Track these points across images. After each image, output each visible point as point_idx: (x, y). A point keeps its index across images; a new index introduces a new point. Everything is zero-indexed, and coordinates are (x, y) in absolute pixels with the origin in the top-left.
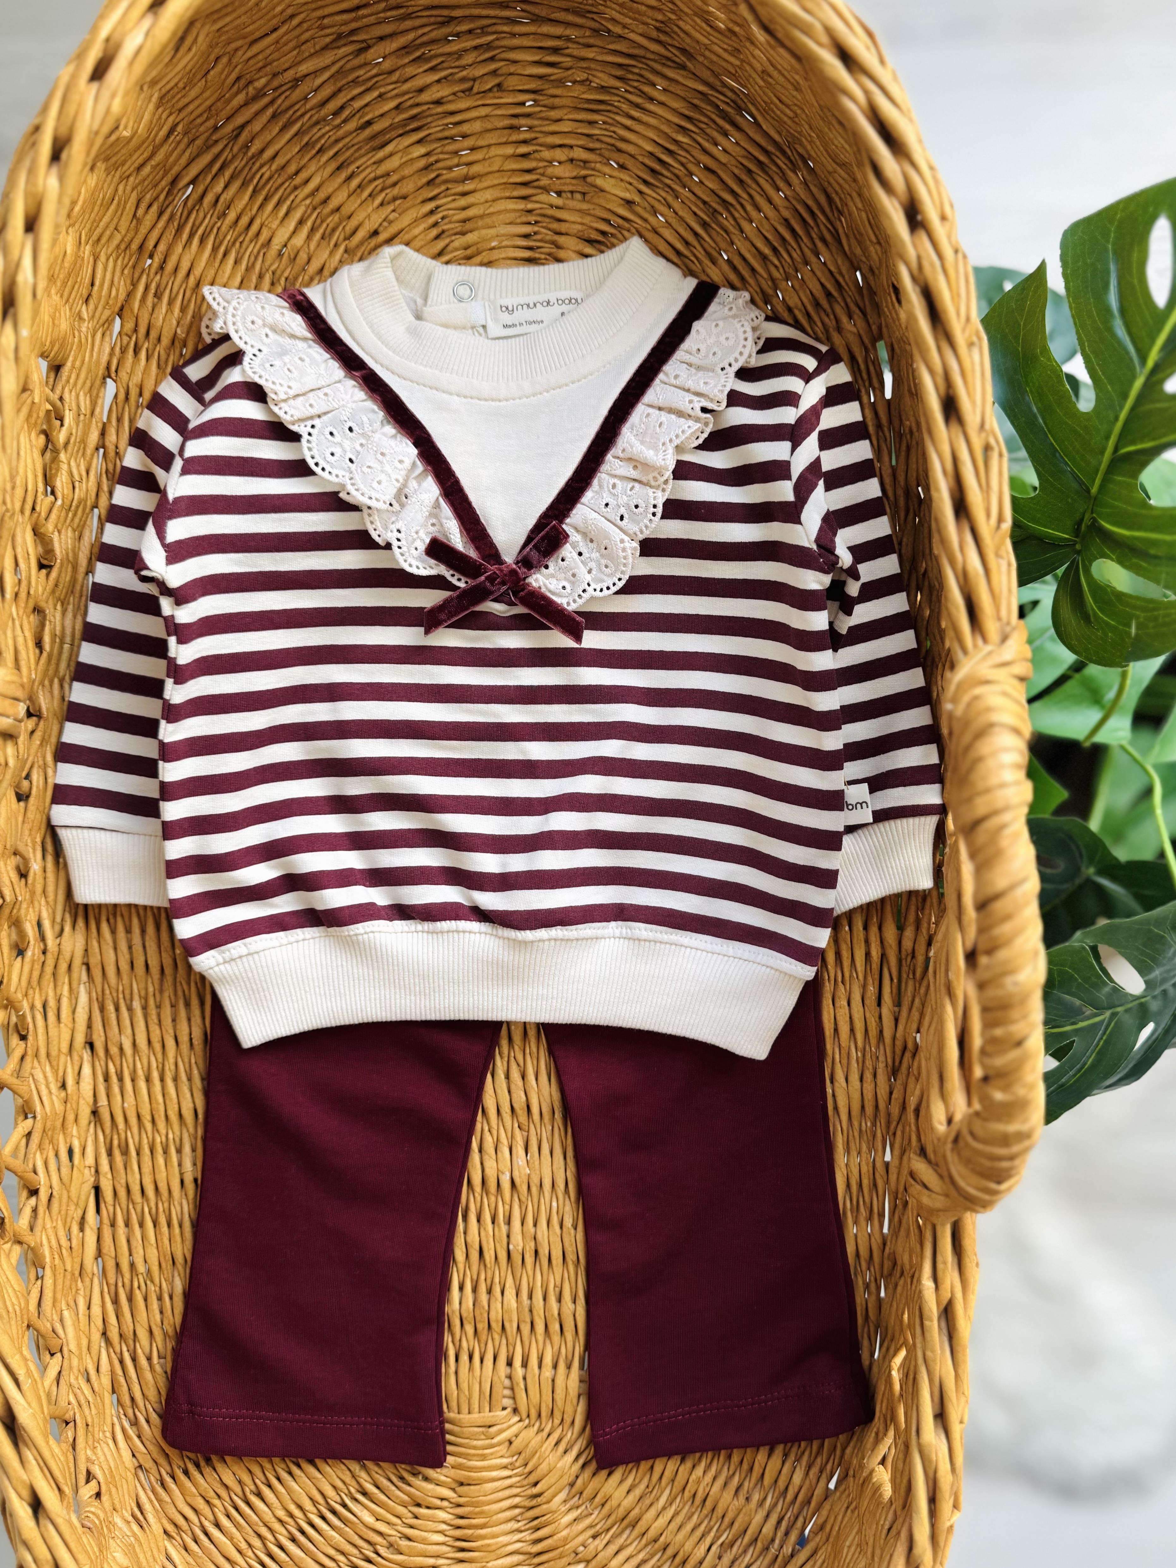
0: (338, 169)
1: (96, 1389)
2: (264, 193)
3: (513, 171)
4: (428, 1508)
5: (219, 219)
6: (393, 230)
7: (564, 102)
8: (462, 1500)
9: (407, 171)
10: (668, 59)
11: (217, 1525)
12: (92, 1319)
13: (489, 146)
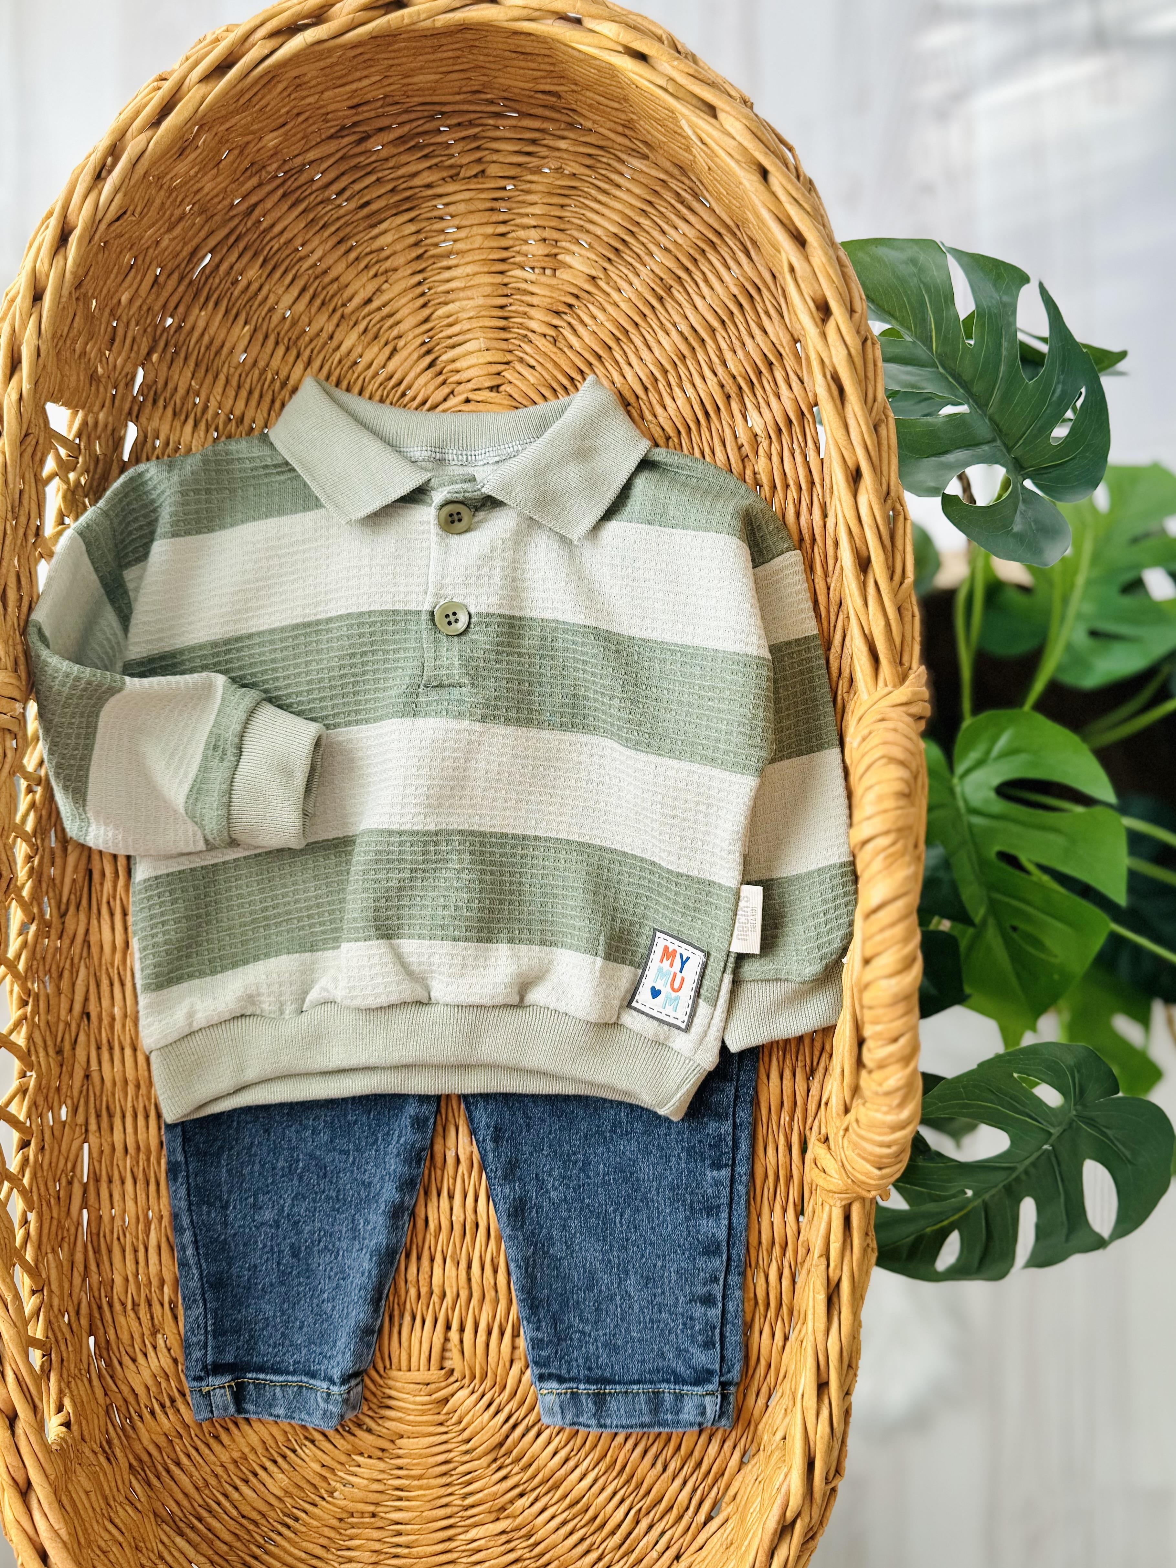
0: (339, 243)
1: (75, 1329)
2: (273, 263)
3: (492, 248)
4: (370, 1457)
5: (232, 284)
6: (385, 298)
7: (539, 188)
8: (401, 1452)
9: (398, 247)
10: (634, 150)
11: (178, 1464)
12: (76, 1265)
13: (472, 226)
